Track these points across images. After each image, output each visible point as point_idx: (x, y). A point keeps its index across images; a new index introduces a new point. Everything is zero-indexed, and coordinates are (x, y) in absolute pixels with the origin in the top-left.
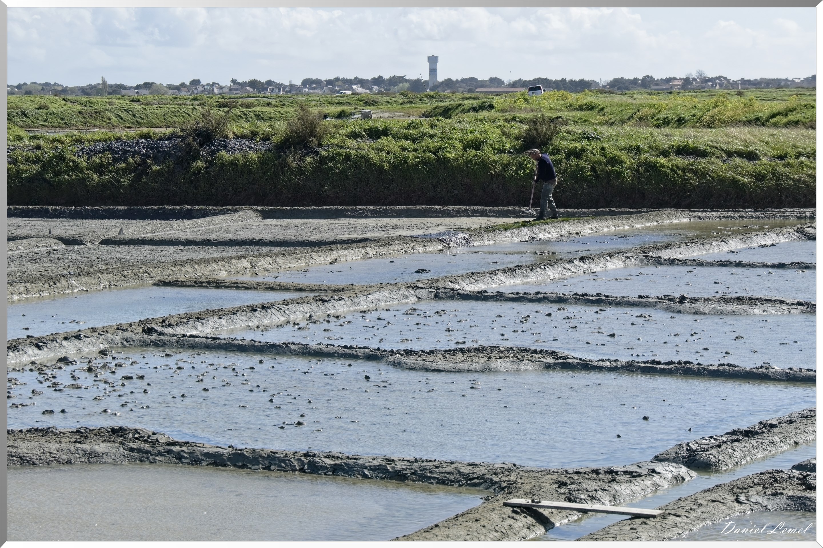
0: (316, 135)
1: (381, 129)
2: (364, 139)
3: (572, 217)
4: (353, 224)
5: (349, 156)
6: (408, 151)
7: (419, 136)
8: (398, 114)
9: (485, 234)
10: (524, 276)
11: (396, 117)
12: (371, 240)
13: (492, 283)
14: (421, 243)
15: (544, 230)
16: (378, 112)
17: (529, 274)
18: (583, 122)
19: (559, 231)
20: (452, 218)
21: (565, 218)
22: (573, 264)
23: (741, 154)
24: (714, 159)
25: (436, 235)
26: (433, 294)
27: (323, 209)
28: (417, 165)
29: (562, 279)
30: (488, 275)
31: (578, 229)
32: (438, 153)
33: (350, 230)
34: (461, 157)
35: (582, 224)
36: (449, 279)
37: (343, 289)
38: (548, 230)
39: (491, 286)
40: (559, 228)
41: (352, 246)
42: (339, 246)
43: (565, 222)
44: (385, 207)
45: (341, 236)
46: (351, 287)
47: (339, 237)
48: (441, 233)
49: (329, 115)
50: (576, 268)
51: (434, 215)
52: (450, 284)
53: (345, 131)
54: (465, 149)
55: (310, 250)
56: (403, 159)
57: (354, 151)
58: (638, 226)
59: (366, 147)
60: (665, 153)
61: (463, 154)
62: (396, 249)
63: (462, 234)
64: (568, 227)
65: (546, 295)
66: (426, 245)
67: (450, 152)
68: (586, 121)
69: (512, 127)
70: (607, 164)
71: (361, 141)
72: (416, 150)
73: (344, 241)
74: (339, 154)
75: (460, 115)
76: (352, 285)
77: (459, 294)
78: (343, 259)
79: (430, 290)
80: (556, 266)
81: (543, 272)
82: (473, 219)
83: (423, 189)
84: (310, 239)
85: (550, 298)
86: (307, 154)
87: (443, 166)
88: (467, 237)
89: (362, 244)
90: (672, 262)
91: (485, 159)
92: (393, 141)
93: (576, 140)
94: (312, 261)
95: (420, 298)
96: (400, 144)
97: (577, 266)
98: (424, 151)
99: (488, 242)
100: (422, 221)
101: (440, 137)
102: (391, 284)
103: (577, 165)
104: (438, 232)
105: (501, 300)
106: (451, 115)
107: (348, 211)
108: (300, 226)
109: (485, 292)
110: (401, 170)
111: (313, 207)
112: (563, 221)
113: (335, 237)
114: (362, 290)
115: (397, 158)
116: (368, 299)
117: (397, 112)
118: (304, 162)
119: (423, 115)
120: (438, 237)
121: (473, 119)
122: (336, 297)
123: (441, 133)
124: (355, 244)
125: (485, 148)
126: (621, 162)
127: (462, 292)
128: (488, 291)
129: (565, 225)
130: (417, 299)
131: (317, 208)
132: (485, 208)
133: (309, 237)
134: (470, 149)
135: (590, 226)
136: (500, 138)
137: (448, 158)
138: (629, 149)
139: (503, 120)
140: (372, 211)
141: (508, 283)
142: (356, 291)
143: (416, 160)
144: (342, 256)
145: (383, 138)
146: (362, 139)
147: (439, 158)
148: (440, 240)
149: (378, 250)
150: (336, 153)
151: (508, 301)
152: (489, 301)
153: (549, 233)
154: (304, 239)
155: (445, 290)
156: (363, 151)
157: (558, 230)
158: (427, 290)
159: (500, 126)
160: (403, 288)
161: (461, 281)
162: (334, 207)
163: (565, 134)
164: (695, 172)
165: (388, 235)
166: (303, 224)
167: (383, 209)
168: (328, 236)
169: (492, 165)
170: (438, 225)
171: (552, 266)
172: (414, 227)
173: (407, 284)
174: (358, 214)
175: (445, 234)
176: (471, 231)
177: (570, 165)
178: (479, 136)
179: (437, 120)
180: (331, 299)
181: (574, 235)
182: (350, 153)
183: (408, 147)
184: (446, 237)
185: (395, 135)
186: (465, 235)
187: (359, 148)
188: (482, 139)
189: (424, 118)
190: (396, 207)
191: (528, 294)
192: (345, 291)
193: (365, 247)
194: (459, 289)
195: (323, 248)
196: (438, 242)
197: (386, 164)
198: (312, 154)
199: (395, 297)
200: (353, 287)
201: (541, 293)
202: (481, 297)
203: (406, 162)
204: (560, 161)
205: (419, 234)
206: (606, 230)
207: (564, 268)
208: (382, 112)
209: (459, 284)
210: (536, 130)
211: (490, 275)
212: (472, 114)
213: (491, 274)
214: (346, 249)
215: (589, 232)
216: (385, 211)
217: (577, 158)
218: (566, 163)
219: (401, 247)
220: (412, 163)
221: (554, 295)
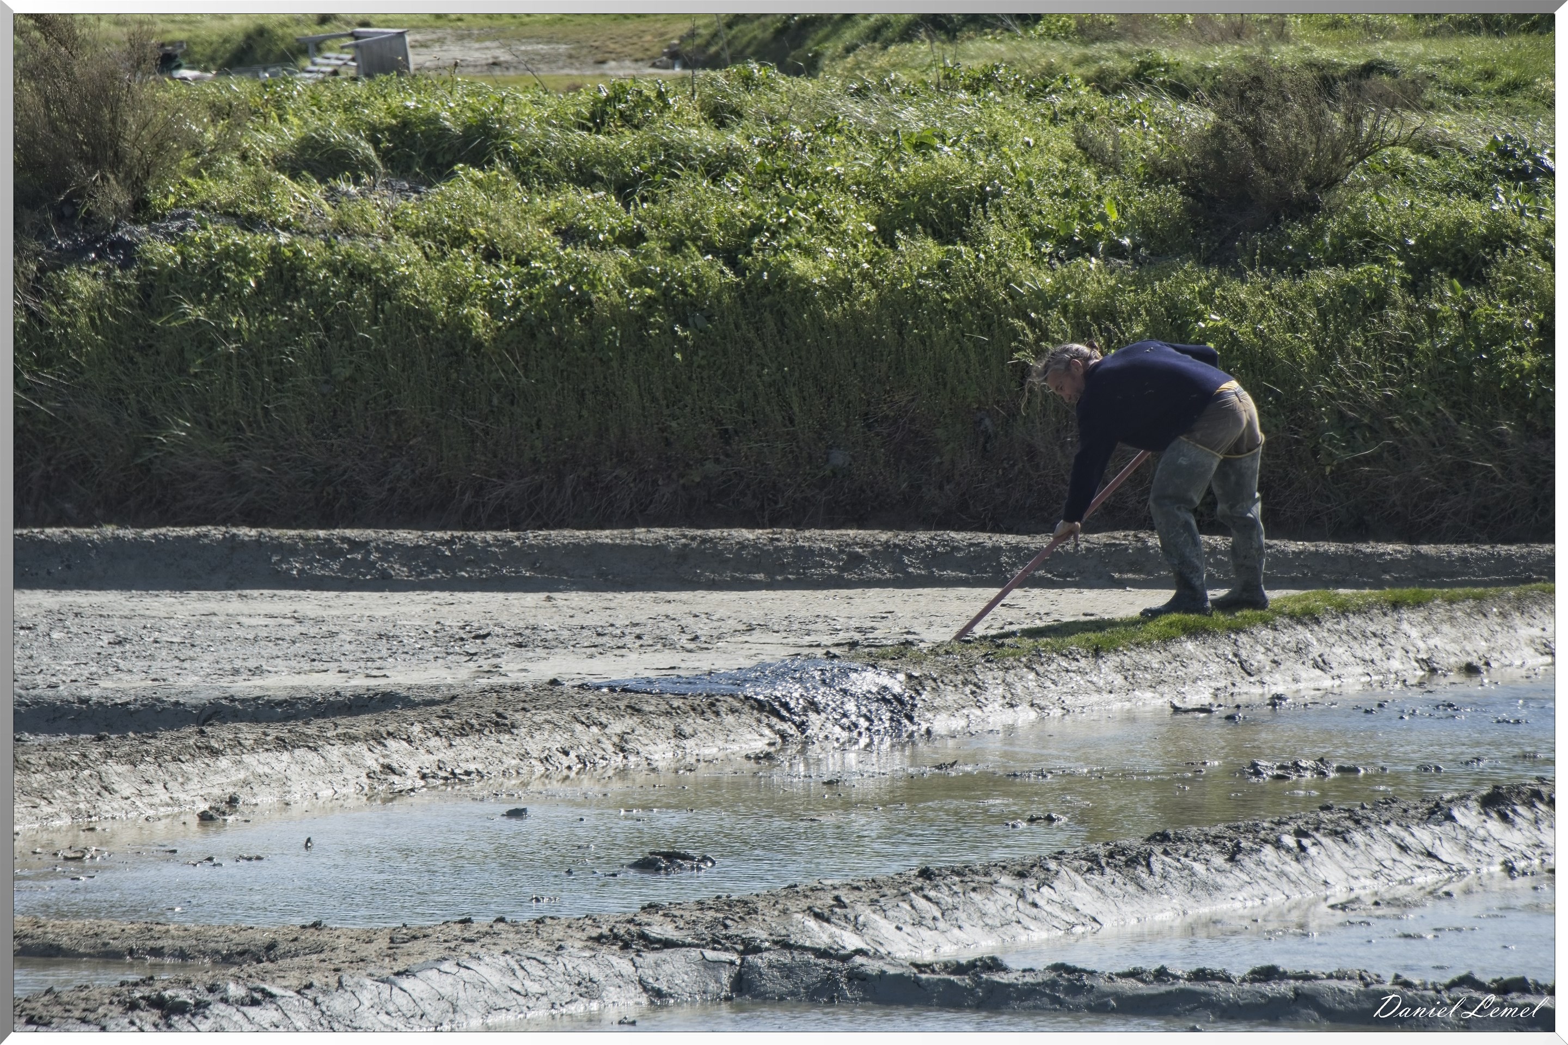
0: (118, 159)
1: (458, 130)
2: (366, 179)
3: (1442, 585)
4: (319, 621)
5: (293, 269)
6: (595, 245)
7: (649, 163)
8: (543, 48)
9: (990, 677)
10: (1194, 885)
11: (529, 63)
12: (408, 703)
13: (1026, 921)
14: (661, 721)
15: (1298, 651)
16: (441, 41)
17: (1220, 879)
18: (1502, 92)
19: (1378, 654)
20: (821, 594)
21: (1407, 592)
22: (1448, 826)
25: (739, 679)
26: (725, 976)
27: (162, 542)
28: (641, 321)
29: (1394, 902)
30: (1005, 880)
32: (749, 253)
33: (300, 648)
34: (864, 276)
35: (1494, 620)
36: (805, 903)
37: (272, 946)
38: (1315, 650)
39: (1023, 938)
40: (1374, 642)
41: (312, 730)
42: (248, 733)
43: (1405, 614)
44: (478, 536)
45: (257, 681)
46: (311, 937)
47: (244, 687)
48: (762, 666)
49: (187, 54)
50: (1467, 848)
51: (727, 576)
52: (812, 923)
53: (270, 138)
54: (886, 234)
55: (95, 752)
56: (565, 284)
57: (318, 244)
59: (377, 219)
61: (876, 260)
62: (534, 747)
63: (870, 675)
64: (1424, 637)
65: (1307, 985)
66: (688, 730)
67: (808, 252)
68: (1513, 87)
69: (1130, 119)
71: (353, 189)
72: (633, 239)
73: (272, 704)
74: (240, 257)
75: (861, 54)
76: (316, 925)
77: (858, 977)
78: (266, 798)
79: (710, 954)
80: (1358, 837)
81: (1293, 868)
82: (927, 597)
83: (668, 443)
84: (94, 693)
85: (1328, 1002)
86: (76, 255)
87: (771, 324)
88: (897, 689)
89: (363, 724)
91: (988, 284)
92: (517, 192)
93: (1461, 187)
94: (107, 805)
95: (659, 993)
96: (553, 205)
97: (1471, 835)
98: (676, 246)
99: (1008, 716)
100: (670, 609)
101: (761, 171)
102: (514, 924)
103: (1464, 316)
104: (748, 664)
105: (1077, 1009)
106: (818, 55)
107: (287, 550)
108: (42, 628)
109: (994, 965)
110: (556, 343)
111: (109, 530)
112: (1396, 605)
113: (224, 682)
114: (369, 951)
115: (533, 279)
116: (401, 1000)
117: (538, 39)
118: (58, 300)
119: (675, 56)
120: (750, 692)
121: (932, 77)
122: (234, 990)
123: (766, 150)
124: (327, 723)
125: (993, 231)
127: (872, 966)
128: (1008, 961)
129: (1405, 626)
130: (644, 999)
131: (128, 533)
132: (986, 539)
133: (91, 680)
134: (912, 234)
135: (1536, 632)
136: (1065, 174)
137: (801, 279)
139: (1087, 81)
140: (409, 554)
141: (1109, 923)
142: (341, 956)
143: (632, 293)
144: (264, 779)
145: (467, 173)
146: (357, 181)
147: (752, 282)
148: (760, 706)
149: (447, 755)
150: (226, 254)
151: (1113, 1010)
152: (1014, 1012)
153: (1322, 665)
154: (64, 691)
155: (786, 958)
156: (361, 242)
157: (1371, 650)
158: (695, 953)
159: (1073, 113)
160: (575, 944)
161: (866, 913)
162: (216, 532)
163: (1405, 152)
165: (496, 680)
166: (58, 618)
167: (470, 546)
168: (189, 681)
169: (1026, 317)
170: (750, 629)
171: (1339, 835)
172: (629, 640)
173: (596, 923)
174: (343, 569)
175: (780, 673)
176: (919, 660)
177: (1432, 317)
178: (962, 168)
179: (748, 81)
180: (210, 998)
181: (1453, 677)
182: (297, 253)
183: (592, 224)
184: (793, 693)
185: (526, 162)
186: (885, 680)
187: (343, 228)
188: (975, 181)
189: (678, 70)
190: (534, 537)
191: (1213, 976)
192: (284, 955)
193: (378, 738)
194: (860, 952)
195: (163, 739)
196: (748, 718)
197: (481, 314)
198: (101, 255)
199: (534, 988)
200: (324, 937)
201: (1284, 976)
202: (971, 991)
203: (582, 302)
204: (1381, 300)
205: (652, 675)
207: (1404, 849)
208: (461, 38)
209: (858, 928)
210: (1255, 134)
211: (1017, 884)
212: (924, 48)
213: (1021, 875)
214: (282, 745)
215: (1530, 662)
216: (479, 556)
217: (1465, 283)
218: (1410, 309)
219: (559, 740)
220: (614, 308)
221: (1352, 987)
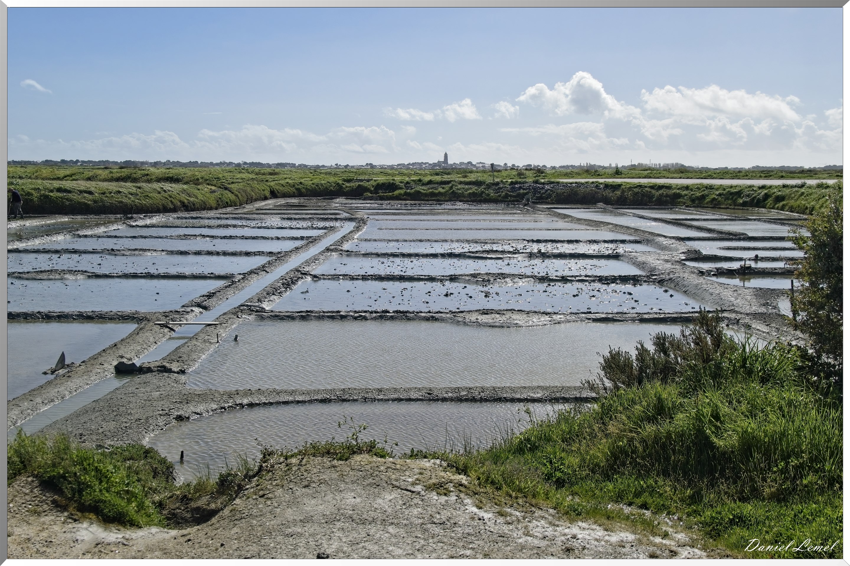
23: (86, 192)
24: (74, 194)
31: (24, 223)
58: (48, 222)
60: (52, 191)
70: (25, 195)
90: (86, 236)
126: (32, 195)
138: (35, 189)
164: (67, 199)
206: (35, 224)
